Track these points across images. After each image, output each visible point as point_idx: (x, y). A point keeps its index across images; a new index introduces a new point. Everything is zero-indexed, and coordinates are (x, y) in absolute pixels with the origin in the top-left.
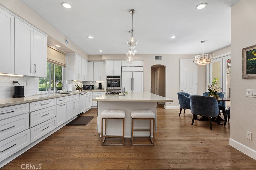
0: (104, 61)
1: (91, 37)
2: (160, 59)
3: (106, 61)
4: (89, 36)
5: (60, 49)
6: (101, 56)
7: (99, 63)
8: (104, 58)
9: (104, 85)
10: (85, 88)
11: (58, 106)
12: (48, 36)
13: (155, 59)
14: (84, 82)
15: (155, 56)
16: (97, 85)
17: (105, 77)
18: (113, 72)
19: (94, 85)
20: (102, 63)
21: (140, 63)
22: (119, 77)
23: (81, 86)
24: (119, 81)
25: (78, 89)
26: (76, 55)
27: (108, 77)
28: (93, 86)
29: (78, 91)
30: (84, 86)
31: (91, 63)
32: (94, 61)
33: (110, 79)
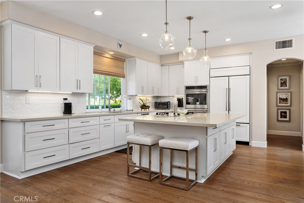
0: (182, 63)
1: (145, 35)
2: (289, 47)
3: (185, 63)
4: (142, 34)
5: (115, 56)
6: (177, 54)
7: (177, 66)
8: (181, 58)
11: (102, 126)
12: (94, 46)
13: (276, 48)
15: (276, 42)
16: (175, 102)
17: (184, 89)
18: (196, 79)
19: (169, 102)
20: (180, 65)
21: (244, 60)
22: (205, 87)
24: (206, 95)
25: (143, 107)
26: (137, 59)
27: (188, 88)
29: (143, 110)
31: (166, 68)
32: (169, 65)
33: (192, 91)
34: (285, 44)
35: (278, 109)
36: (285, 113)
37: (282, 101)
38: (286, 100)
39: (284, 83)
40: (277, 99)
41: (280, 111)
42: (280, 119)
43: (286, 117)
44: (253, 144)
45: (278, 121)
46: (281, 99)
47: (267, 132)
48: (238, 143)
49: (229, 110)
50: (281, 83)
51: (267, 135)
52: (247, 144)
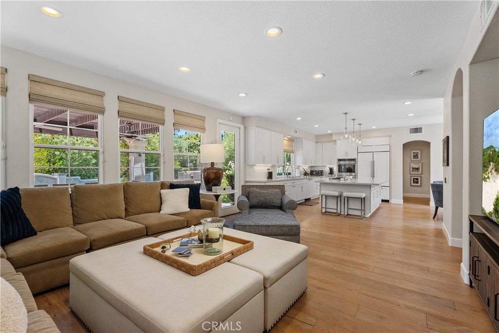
0: (335, 141)
2: (419, 132)
3: (338, 141)
6: (331, 135)
7: (330, 143)
8: (334, 138)
9: (336, 169)
10: (313, 173)
13: (410, 133)
14: (311, 167)
15: (410, 129)
16: (327, 170)
17: (336, 161)
18: (346, 154)
19: (323, 170)
20: (333, 143)
21: (386, 141)
22: (354, 160)
23: (308, 172)
24: (354, 165)
25: (306, 174)
26: (303, 140)
27: (339, 160)
28: (322, 172)
29: (305, 176)
30: (311, 171)
31: (320, 145)
32: (322, 142)
33: (342, 163)
34: (417, 130)
35: (411, 177)
36: (417, 179)
37: (414, 170)
38: (418, 169)
39: (416, 156)
40: (410, 169)
41: (412, 178)
42: (412, 184)
43: (418, 183)
44: (392, 201)
45: (411, 186)
46: (413, 168)
47: (403, 195)
48: (383, 201)
49: (373, 177)
50: (414, 156)
51: (403, 197)
52: (388, 201)
